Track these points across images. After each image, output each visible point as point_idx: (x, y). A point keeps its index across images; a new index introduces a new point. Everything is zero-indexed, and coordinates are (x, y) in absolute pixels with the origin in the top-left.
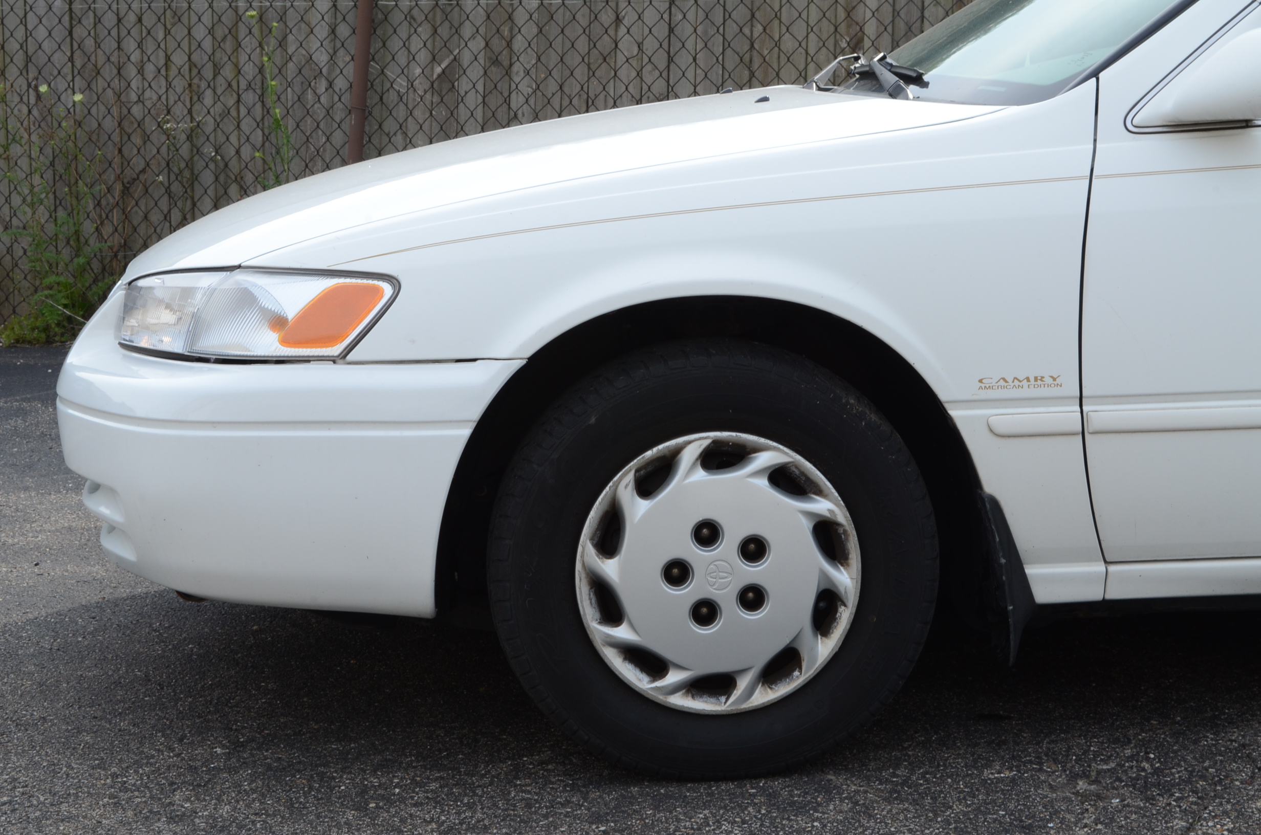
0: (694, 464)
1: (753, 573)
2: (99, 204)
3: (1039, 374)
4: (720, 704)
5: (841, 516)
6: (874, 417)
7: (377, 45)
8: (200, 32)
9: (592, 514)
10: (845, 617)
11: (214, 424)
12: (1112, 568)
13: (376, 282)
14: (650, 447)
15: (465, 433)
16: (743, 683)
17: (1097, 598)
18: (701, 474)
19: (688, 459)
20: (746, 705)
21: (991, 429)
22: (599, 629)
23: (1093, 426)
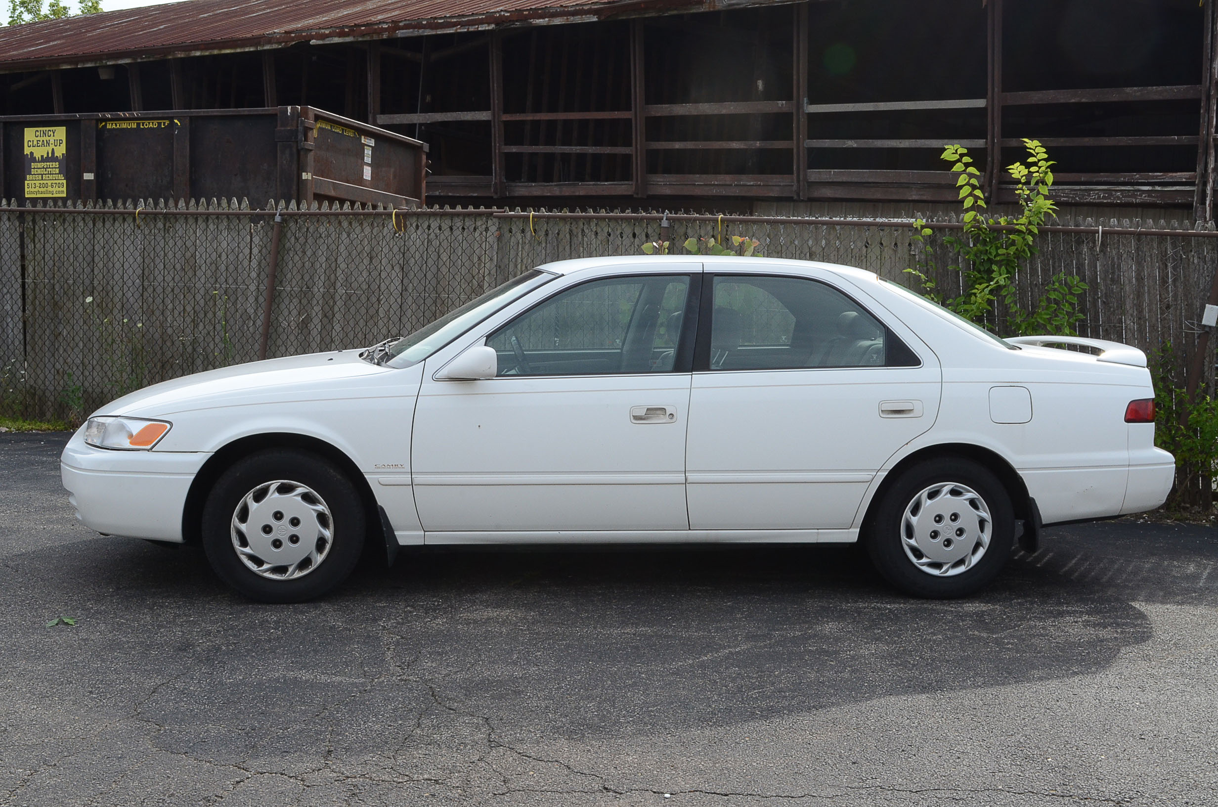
0: (274, 491)
1: (294, 530)
2: (150, 372)
3: (396, 464)
4: (282, 577)
5: (327, 512)
6: (339, 477)
7: (274, 306)
8: (198, 297)
9: (237, 507)
10: (328, 547)
11: (105, 471)
12: (426, 533)
13: (164, 424)
14: (259, 485)
15: (193, 477)
16: (291, 569)
17: (421, 543)
18: (277, 495)
19: (272, 489)
20: (292, 578)
21: (380, 483)
22: (239, 548)
23: (416, 482)
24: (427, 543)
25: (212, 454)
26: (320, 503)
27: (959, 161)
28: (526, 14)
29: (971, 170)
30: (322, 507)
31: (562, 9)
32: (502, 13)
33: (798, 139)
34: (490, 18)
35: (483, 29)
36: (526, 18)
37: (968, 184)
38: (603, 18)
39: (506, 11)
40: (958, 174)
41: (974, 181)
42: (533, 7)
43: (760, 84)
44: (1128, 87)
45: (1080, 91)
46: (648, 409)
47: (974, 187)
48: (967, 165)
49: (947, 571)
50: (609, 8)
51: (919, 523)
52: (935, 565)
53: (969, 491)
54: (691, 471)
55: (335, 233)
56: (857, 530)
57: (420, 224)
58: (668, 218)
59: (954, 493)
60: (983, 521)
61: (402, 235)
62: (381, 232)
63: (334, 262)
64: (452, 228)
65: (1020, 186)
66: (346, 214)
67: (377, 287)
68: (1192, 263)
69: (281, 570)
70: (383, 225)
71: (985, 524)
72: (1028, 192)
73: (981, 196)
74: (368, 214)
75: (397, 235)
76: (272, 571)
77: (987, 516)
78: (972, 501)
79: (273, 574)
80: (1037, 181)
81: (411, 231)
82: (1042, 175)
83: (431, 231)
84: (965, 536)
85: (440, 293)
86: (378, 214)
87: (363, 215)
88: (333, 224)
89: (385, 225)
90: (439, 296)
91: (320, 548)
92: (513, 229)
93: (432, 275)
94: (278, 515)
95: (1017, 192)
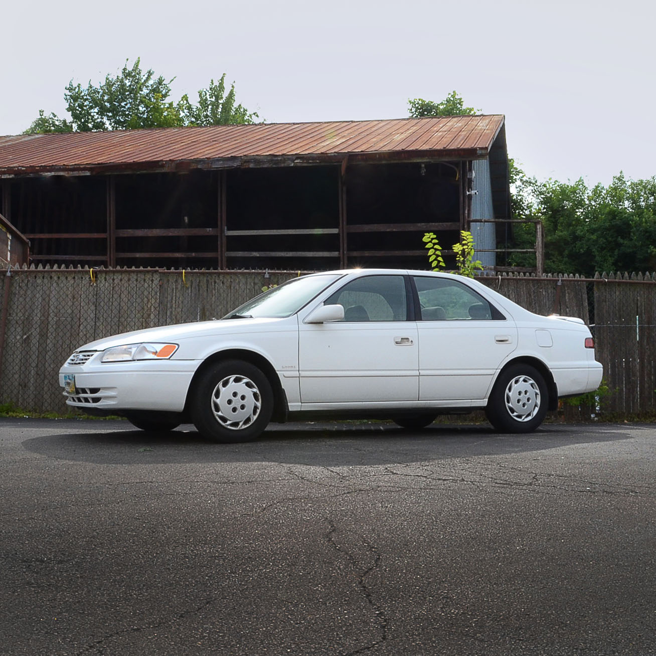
1: (243, 402)
3: (292, 365)
4: (236, 428)
5: (258, 392)
9: (214, 390)
12: (302, 404)
13: (175, 345)
14: (225, 378)
15: (193, 373)
16: (241, 424)
17: (299, 410)
18: (234, 383)
19: (232, 380)
20: (241, 428)
21: (284, 376)
22: (215, 413)
23: (301, 376)
24: (302, 409)
25: (203, 361)
26: (254, 387)
27: (430, 242)
28: (37, 169)
29: (437, 247)
30: (256, 390)
31: (64, 167)
32: (20, 168)
33: (222, 251)
34: (10, 170)
35: (6, 177)
36: (38, 171)
37: (434, 254)
38: (94, 173)
39: (22, 167)
40: (429, 249)
41: (438, 253)
42: (43, 164)
43: (186, 219)
44: (418, 223)
45: (392, 225)
46: (402, 339)
47: (438, 256)
48: (435, 244)
49: (524, 419)
50: (100, 167)
51: (512, 396)
52: (519, 416)
53: (530, 380)
54: (421, 370)
55: (49, 283)
56: (487, 400)
57: (107, 277)
58: (268, 273)
59: (525, 381)
60: (536, 394)
61: (95, 285)
62: (82, 282)
63: (49, 301)
64: (129, 280)
65: (458, 256)
66: (55, 271)
67: (78, 316)
68: (543, 294)
69: (235, 424)
70: (82, 278)
71: (538, 396)
72: (462, 259)
73: (442, 260)
74: (72, 272)
75: (91, 284)
76: (232, 425)
77: (538, 391)
78: (532, 385)
79: (232, 427)
80: (468, 253)
81: (101, 282)
82: (469, 250)
83: (115, 281)
84: (530, 401)
85: (119, 318)
86: (79, 272)
87: (67, 272)
88: (47, 278)
89: (84, 278)
90: (119, 320)
91: (255, 412)
92: (171, 280)
93: (114, 307)
94: (235, 394)
95: (457, 259)
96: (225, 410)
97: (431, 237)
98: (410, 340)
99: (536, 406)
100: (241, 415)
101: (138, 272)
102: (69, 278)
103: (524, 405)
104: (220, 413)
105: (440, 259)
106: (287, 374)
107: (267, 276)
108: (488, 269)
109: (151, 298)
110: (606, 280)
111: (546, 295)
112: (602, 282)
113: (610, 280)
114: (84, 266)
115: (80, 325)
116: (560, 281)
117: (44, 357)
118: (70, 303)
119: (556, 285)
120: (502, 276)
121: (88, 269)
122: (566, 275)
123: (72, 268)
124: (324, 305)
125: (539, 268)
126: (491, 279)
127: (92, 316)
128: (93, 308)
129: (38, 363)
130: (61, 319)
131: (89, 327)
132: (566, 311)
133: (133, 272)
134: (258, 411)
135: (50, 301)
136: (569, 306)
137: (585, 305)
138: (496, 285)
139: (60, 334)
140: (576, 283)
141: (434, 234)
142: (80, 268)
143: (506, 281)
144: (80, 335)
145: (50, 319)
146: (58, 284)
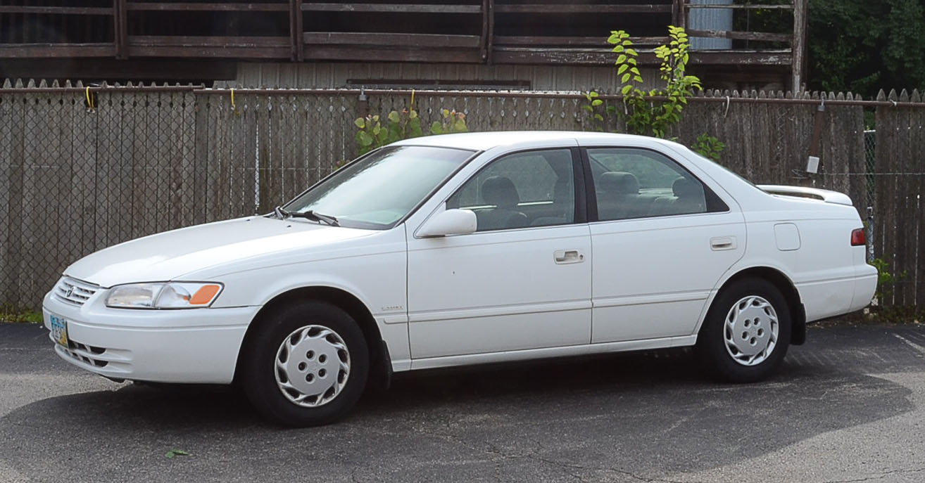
0: (306, 335)
1: (322, 365)
3: (397, 306)
4: (313, 404)
5: (345, 348)
9: (279, 349)
12: (413, 361)
13: (217, 284)
14: (294, 330)
15: (247, 327)
16: (319, 398)
17: (409, 369)
18: (308, 337)
19: (304, 333)
20: (320, 405)
21: (385, 322)
22: (281, 384)
23: (410, 320)
24: (412, 369)
25: (261, 307)
26: (340, 342)
27: (619, 44)
29: (630, 51)
30: (341, 345)
37: (625, 63)
40: (616, 55)
41: (631, 61)
46: (566, 253)
47: (631, 66)
48: (626, 47)
49: (752, 362)
51: (735, 326)
52: (745, 358)
53: (764, 302)
54: (595, 298)
55: (22, 110)
56: (696, 336)
57: (113, 99)
58: (365, 93)
59: (755, 303)
60: (773, 322)
61: (94, 112)
62: (73, 109)
63: (23, 141)
64: (147, 104)
65: (664, 64)
66: (31, 92)
67: (69, 161)
68: (795, 125)
69: (312, 399)
70: (73, 102)
71: (774, 325)
72: (670, 69)
73: (637, 72)
74: (57, 92)
75: (89, 111)
76: (306, 400)
77: (775, 318)
78: (766, 309)
79: (307, 402)
80: (678, 60)
81: (103, 108)
82: (681, 56)
83: (125, 107)
84: (763, 334)
85: (134, 166)
86: (69, 91)
87: (50, 92)
88: (18, 102)
89: (76, 102)
90: (133, 169)
91: (340, 379)
92: (212, 104)
93: (124, 149)
94: (310, 355)
95: (662, 69)
96: (295, 379)
97: (621, 37)
98: (579, 255)
99: (771, 340)
100: (320, 385)
101: (160, 92)
102: (53, 103)
103: (753, 341)
104: (288, 384)
105: (634, 70)
106: (388, 318)
107: (363, 98)
108: (717, 36)
109: (181, 134)
110: (895, 103)
111: (799, 125)
112: (887, 106)
113: (901, 103)
114: (76, 82)
115: (72, 176)
116: (822, 104)
117: (19, 227)
118: (56, 142)
119: (817, 111)
120: (731, 96)
121: (83, 88)
122: (832, 93)
123: (58, 85)
124: (447, 209)
125: (797, 36)
126: (715, 101)
127: (92, 161)
128: (92, 149)
129: (9, 236)
130: (42, 167)
131: (87, 180)
132: (831, 150)
133: (154, 91)
134: (346, 377)
135: (25, 139)
136: (834, 142)
137: (859, 142)
138: (721, 110)
139: (42, 191)
140: (847, 107)
141: (626, 33)
142: (69, 86)
143: (738, 104)
144: (73, 191)
145: (26, 167)
146: (35, 110)
